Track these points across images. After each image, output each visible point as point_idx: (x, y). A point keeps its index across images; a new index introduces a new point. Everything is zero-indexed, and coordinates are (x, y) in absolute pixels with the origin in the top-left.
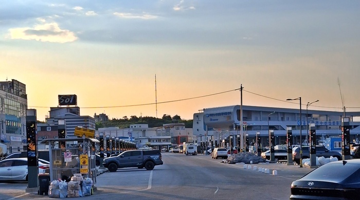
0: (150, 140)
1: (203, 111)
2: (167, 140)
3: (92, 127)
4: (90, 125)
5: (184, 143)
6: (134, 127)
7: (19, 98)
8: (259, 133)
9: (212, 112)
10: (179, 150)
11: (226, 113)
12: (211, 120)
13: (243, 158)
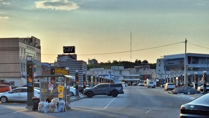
0: (124, 77)
1: (163, 57)
2: (137, 77)
3: (85, 68)
4: (83, 67)
5: (147, 79)
6: (114, 68)
7: (35, 48)
8: (196, 73)
9: (169, 58)
10: (144, 84)
11: (179, 59)
12: (169, 63)
13: (183, 90)
